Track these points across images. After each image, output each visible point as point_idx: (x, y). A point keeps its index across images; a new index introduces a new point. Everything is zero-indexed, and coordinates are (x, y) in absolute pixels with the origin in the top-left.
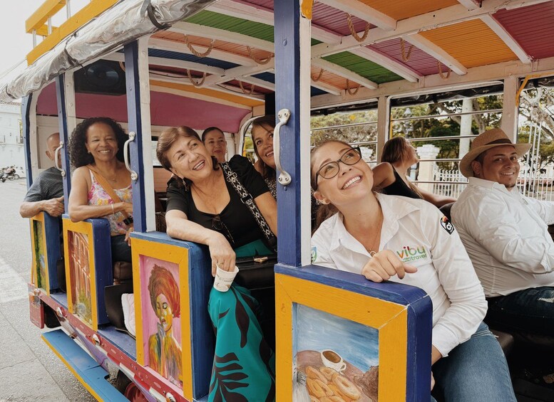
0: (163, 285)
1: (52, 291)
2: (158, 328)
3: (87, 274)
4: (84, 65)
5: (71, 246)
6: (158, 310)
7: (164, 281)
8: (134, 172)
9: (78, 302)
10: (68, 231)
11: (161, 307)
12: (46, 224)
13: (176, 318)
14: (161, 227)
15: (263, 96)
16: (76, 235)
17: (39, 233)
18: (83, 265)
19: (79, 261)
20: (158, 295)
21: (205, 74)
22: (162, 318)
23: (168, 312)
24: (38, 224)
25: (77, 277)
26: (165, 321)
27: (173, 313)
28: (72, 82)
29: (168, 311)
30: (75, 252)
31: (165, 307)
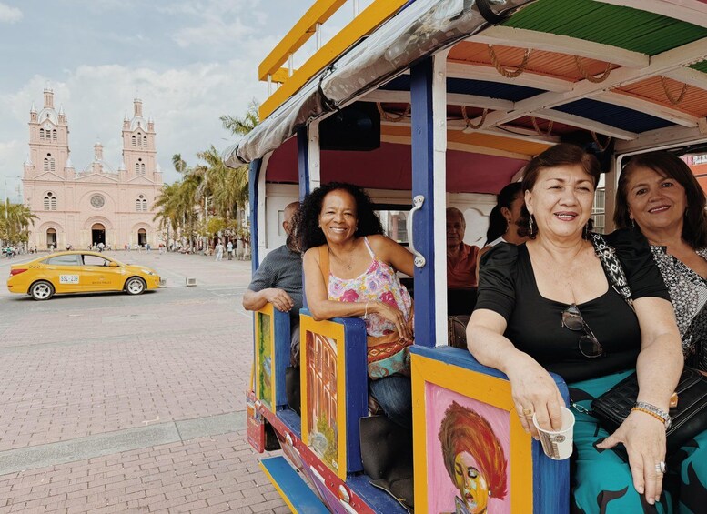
0: (470, 438)
1: (278, 407)
2: (457, 505)
3: (332, 395)
4: (341, 107)
5: (310, 353)
6: (459, 477)
7: (472, 431)
8: (419, 254)
9: (315, 430)
10: (308, 332)
11: (465, 473)
12: (275, 319)
13: (497, 500)
14: (458, 340)
15: (557, 137)
16: (317, 338)
17: (264, 329)
18: (326, 380)
19: (321, 374)
20: (458, 451)
21: (486, 110)
22: (466, 491)
23: (478, 484)
24: (264, 317)
25: (316, 396)
26: (471, 497)
27: (489, 489)
28: (317, 135)
29: (480, 484)
30: (315, 360)
31: (472, 474)
